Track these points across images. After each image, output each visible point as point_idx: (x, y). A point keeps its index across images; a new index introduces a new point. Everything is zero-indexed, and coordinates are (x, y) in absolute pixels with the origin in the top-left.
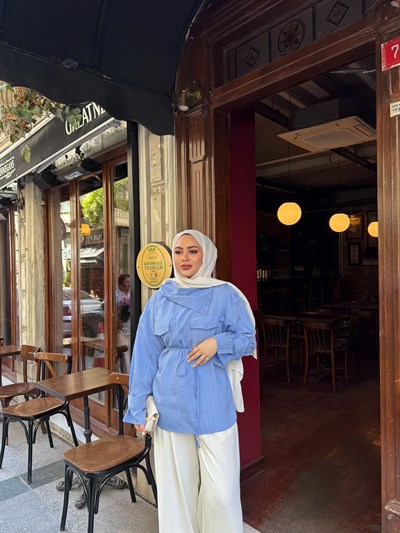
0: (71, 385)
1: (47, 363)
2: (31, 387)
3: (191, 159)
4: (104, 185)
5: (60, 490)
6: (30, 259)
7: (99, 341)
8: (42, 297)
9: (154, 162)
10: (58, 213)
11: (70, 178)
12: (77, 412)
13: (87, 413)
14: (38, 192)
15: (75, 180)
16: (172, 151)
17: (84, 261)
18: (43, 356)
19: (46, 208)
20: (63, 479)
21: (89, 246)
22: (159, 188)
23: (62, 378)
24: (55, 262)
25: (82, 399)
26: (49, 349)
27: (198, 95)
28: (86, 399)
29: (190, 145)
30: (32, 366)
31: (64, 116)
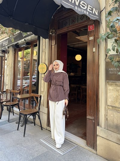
4: (31, 48)
9: (44, 44)
14: (13, 49)
15: (24, 47)
18: (13, 91)
22: (45, 50)
27: (54, 31)
29: (52, 42)
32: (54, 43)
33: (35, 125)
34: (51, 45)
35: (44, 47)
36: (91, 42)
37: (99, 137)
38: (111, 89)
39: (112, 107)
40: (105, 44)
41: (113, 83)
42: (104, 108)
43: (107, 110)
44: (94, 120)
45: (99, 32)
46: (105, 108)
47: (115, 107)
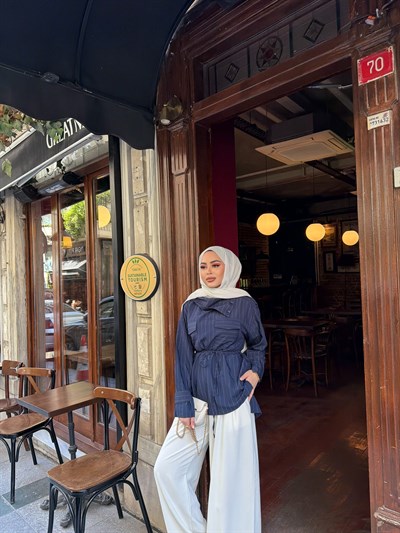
0: (55, 399)
1: (30, 378)
2: (13, 404)
3: (173, 172)
4: (86, 198)
5: (44, 508)
6: (11, 273)
7: (83, 354)
8: (24, 311)
9: (137, 175)
10: (39, 226)
11: (51, 191)
12: (61, 427)
13: (72, 428)
14: (19, 206)
15: (57, 193)
16: (154, 164)
17: (66, 274)
18: (26, 371)
19: (27, 221)
20: (48, 498)
21: (70, 258)
22: (142, 200)
23: (45, 394)
24: (37, 275)
25: (67, 414)
26: (32, 364)
28: (71, 415)
29: (173, 159)
30: (14, 382)
31: (45, 130)
33: (121, 516)
34: (171, 174)
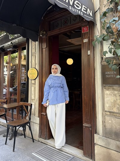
11: (9, 50)
22: (34, 54)
27: (45, 33)
28: (12, 110)
32: (44, 46)
33: (25, 137)
34: (42, 48)
35: (34, 51)
36: (85, 44)
37: (97, 145)
38: (108, 93)
39: (110, 112)
40: (100, 46)
41: (110, 88)
42: (101, 114)
43: (105, 117)
44: (91, 127)
45: (94, 34)
46: (103, 114)
47: (113, 113)
